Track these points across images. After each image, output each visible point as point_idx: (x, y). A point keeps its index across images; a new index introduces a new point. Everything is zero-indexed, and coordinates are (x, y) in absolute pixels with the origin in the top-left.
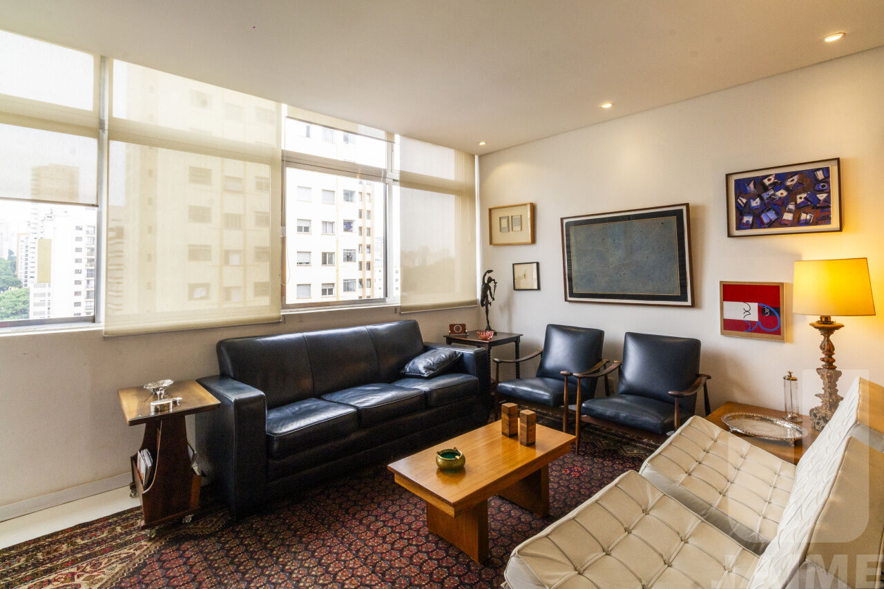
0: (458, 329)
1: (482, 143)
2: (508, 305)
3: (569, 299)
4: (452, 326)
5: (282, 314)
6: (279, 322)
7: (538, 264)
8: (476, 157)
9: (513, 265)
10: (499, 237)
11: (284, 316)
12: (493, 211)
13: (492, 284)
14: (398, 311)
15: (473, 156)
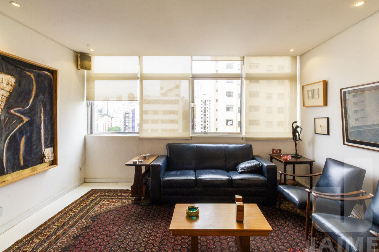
0: (276, 152)
1: (292, 50)
2: (312, 142)
3: (346, 143)
4: (273, 150)
5: (190, 136)
6: (189, 139)
7: (328, 119)
8: (298, 58)
9: (315, 118)
10: (308, 102)
11: (191, 137)
12: (305, 87)
13: (299, 129)
14: (244, 139)
15: (296, 57)
